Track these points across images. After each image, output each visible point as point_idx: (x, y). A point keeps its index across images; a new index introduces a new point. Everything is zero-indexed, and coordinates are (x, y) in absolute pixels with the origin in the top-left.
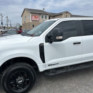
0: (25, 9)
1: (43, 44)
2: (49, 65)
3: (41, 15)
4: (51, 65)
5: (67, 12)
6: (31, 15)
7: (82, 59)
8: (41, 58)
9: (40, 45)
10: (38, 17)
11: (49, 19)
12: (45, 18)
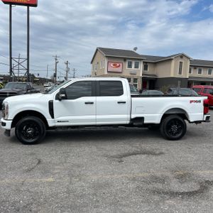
0: (97, 50)
1: (53, 101)
2: (58, 121)
3: (127, 61)
5: (182, 56)
6: (106, 61)
7: (96, 120)
8: (50, 113)
10: (121, 64)
11: (145, 68)
12: (135, 68)
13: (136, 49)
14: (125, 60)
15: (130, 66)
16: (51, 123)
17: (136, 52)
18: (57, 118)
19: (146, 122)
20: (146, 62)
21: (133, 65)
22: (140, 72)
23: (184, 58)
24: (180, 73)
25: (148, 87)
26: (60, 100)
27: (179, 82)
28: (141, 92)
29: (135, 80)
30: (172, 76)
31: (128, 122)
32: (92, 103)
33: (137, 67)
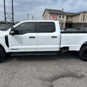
0: (45, 10)
1: (8, 36)
2: (12, 49)
3: (59, 15)
4: (13, 49)
6: (49, 15)
7: (37, 49)
8: (6, 44)
9: (5, 36)
10: (56, 16)
11: (67, 18)
12: (62, 18)
13: (63, 9)
14: (58, 14)
15: (60, 17)
16: (7, 50)
17: (63, 11)
18: (11, 47)
19: (70, 50)
20: (68, 16)
21: (62, 17)
22: (64, 20)
23: (86, 13)
24: (83, 20)
25: (68, 27)
26: (12, 35)
27: (83, 25)
28: (65, 29)
29: (62, 24)
30: (80, 22)
31: (58, 50)
32: (34, 37)
33: (63, 17)
